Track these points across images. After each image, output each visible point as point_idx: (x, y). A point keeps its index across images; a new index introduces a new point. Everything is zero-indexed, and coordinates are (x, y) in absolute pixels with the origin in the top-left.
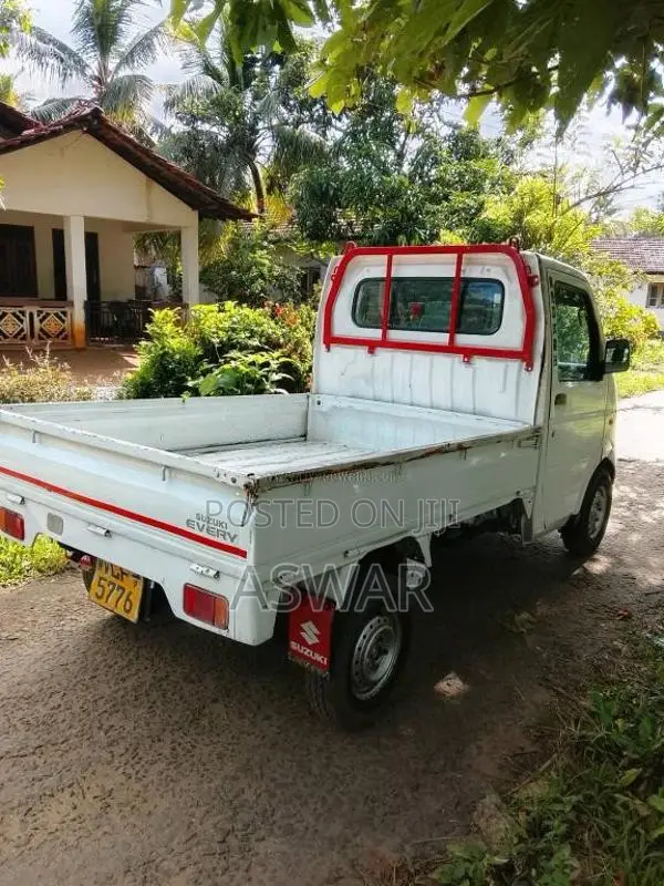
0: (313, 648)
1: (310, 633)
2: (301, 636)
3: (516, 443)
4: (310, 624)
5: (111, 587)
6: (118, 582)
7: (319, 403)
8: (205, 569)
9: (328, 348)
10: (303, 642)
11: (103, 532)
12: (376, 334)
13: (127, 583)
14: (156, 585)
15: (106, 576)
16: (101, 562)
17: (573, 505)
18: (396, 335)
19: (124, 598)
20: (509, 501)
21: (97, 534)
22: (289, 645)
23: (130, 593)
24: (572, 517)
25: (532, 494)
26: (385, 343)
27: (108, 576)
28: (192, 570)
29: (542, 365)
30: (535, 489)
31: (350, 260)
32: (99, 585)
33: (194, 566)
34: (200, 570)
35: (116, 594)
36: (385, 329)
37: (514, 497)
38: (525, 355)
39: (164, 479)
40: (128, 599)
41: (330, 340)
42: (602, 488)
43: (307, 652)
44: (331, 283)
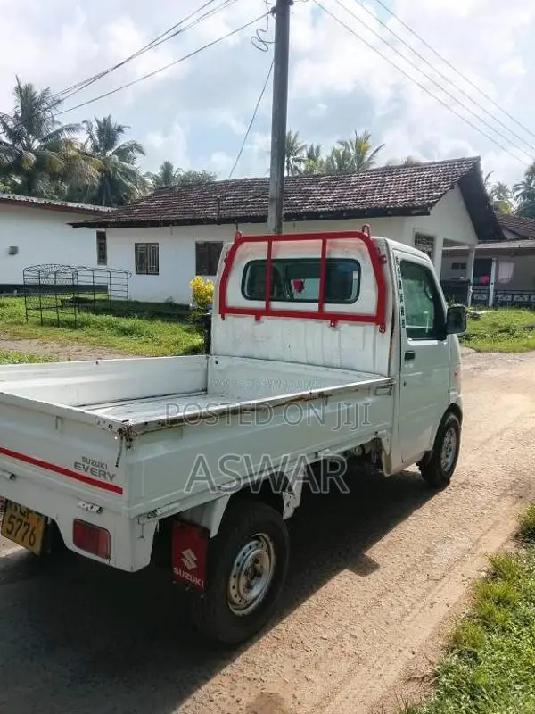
0: (192, 572)
1: (189, 558)
2: (182, 562)
3: (372, 392)
4: (189, 551)
5: (19, 523)
6: (25, 519)
7: (217, 363)
8: (90, 506)
9: (223, 318)
10: (184, 568)
11: (8, 476)
12: (260, 304)
13: (32, 520)
14: (53, 522)
15: (15, 514)
16: (11, 502)
17: (426, 442)
18: (276, 305)
19: (29, 533)
20: (369, 440)
21: (4, 477)
22: (172, 571)
23: (34, 529)
24: (427, 454)
25: (389, 434)
26: (268, 312)
27: (17, 514)
28: (79, 507)
29: (393, 329)
30: (391, 430)
31: (239, 245)
32: (9, 522)
33: (81, 503)
34: (85, 507)
35: (23, 530)
36: (268, 300)
37: (373, 437)
38: (378, 319)
39: (57, 427)
40: (32, 534)
41: (225, 310)
42: (452, 429)
43: (187, 576)
44: (224, 264)
